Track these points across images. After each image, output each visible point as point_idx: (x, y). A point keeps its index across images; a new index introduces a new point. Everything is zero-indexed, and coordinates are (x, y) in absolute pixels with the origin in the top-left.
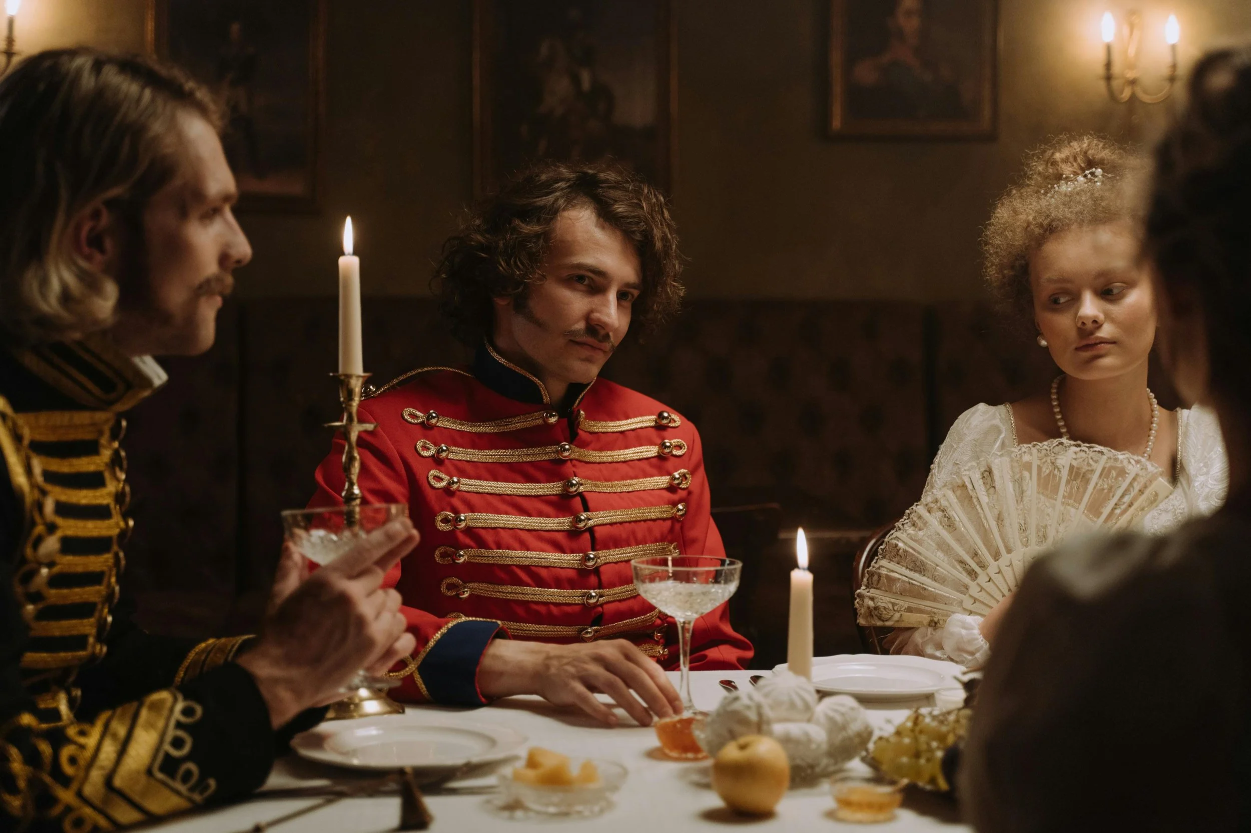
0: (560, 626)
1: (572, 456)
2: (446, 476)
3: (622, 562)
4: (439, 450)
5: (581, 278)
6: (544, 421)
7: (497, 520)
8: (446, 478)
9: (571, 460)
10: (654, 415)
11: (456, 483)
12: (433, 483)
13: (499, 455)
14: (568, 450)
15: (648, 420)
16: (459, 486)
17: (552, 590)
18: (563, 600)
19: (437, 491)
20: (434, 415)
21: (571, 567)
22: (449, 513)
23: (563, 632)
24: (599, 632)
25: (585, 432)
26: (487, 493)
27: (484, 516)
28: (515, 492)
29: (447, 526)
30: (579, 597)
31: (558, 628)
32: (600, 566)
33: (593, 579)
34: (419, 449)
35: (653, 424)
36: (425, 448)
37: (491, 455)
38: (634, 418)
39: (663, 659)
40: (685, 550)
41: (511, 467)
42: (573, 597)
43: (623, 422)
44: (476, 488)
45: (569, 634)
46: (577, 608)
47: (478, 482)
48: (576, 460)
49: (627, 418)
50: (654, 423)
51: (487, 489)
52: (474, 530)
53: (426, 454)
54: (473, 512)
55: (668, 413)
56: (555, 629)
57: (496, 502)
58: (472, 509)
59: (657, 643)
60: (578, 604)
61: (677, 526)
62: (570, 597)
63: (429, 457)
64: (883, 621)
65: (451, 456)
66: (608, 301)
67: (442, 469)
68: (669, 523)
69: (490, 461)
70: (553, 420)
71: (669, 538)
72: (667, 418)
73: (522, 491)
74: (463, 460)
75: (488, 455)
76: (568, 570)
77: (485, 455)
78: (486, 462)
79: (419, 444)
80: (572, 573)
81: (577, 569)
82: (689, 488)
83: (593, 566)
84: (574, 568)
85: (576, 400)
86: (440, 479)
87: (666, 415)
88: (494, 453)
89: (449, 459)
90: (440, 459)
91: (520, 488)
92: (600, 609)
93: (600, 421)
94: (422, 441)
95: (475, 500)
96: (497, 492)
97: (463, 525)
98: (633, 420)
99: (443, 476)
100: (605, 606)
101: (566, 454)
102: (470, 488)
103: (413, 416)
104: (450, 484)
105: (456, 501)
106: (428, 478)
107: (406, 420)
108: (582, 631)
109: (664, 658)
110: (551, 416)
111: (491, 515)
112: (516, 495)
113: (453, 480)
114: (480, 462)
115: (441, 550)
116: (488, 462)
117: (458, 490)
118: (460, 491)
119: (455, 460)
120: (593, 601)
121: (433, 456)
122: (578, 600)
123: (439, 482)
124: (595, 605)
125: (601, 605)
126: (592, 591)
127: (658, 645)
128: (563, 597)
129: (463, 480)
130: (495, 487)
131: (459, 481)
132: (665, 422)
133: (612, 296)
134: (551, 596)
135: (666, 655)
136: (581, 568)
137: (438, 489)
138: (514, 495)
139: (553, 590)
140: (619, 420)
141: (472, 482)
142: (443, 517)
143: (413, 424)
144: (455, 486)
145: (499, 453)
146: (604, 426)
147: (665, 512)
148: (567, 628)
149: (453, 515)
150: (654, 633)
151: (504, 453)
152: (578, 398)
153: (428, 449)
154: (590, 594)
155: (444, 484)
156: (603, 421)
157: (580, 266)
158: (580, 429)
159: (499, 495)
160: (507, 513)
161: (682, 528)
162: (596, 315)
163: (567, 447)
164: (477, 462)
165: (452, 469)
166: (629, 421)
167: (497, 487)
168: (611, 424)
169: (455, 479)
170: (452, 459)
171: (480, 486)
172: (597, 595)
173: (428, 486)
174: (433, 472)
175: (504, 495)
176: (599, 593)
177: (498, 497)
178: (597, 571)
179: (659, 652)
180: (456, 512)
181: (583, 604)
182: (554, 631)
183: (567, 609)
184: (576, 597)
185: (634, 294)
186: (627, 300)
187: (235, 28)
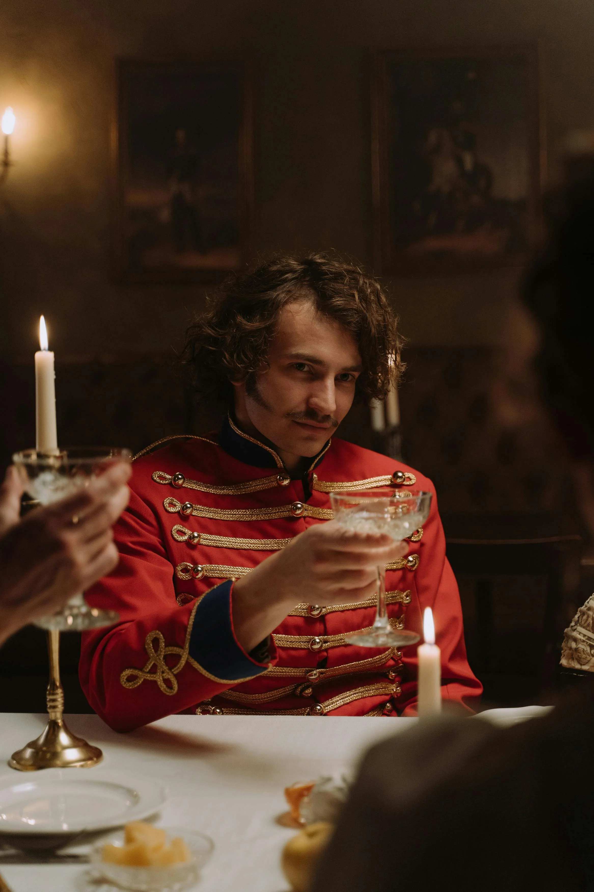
0: (288, 667)
1: (305, 514)
2: (189, 531)
3: (348, 610)
4: (183, 507)
5: (300, 366)
6: (277, 483)
7: (232, 571)
8: (188, 532)
9: (305, 517)
10: (389, 475)
11: (197, 537)
12: (176, 537)
13: (240, 514)
14: (300, 508)
15: (385, 480)
16: (199, 541)
17: (280, 635)
18: (290, 644)
19: (179, 544)
20: (180, 477)
21: (298, 615)
22: (188, 564)
23: (291, 672)
24: (325, 673)
25: (321, 492)
26: (226, 548)
27: (221, 567)
28: (252, 547)
29: (187, 575)
30: (305, 642)
31: (285, 669)
32: (326, 615)
33: (319, 627)
34: (166, 505)
35: (388, 483)
36: (172, 505)
37: (233, 514)
38: (370, 478)
39: (396, 697)
40: (419, 597)
41: (249, 524)
42: (299, 642)
43: (360, 482)
44: (215, 543)
45: (296, 675)
46: (302, 653)
47: (217, 538)
48: (310, 517)
49: (364, 477)
50: (390, 482)
51: (226, 544)
52: (212, 580)
53: (172, 510)
54: (211, 563)
55: (403, 473)
56: (284, 670)
57: (233, 555)
58: (210, 560)
59: (392, 682)
60: (304, 649)
61: (410, 576)
62: (297, 642)
63: (175, 513)
64: (581, 665)
65: (195, 513)
66: (326, 387)
67: (186, 524)
68: (400, 573)
69: (231, 519)
70: (286, 482)
71: (401, 586)
72: (400, 477)
73: (259, 546)
74: (207, 517)
75: (229, 514)
76: (296, 618)
77: (227, 514)
78: (227, 520)
79: (167, 501)
80: (300, 621)
81: (304, 617)
82: (421, 540)
83: (318, 615)
84: (302, 616)
85: (311, 464)
86: (183, 533)
87: (400, 474)
88: (235, 513)
89: (194, 516)
90: (184, 515)
91: (257, 544)
92: (325, 654)
93: (337, 482)
94: (169, 499)
95: (213, 553)
96: (235, 547)
97: (200, 575)
98: (369, 480)
99: (186, 531)
100: (330, 651)
101: (298, 512)
102: (210, 542)
103: (161, 477)
104: (193, 537)
105: (196, 554)
106: (171, 531)
107: (155, 481)
108: (308, 672)
109: (397, 695)
110: (284, 479)
111: (227, 567)
112: (252, 550)
113: (194, 535)
114: (222, 520)
115: (182, 596)
116: (228, 520)
117: (199, 544)
118: (201, 544)
119: (199, 516)
120: (316, 647)
121: (178, 512)
122: (303, 646)
123: (182, 536)
124: (320, 650)
125: (326, 650)
126: (316, 638)
127: (393, 684)
128: (290, 642)
129: (204, 535)
130: (233, 542)
131: (199, 536)
132: (399, 481)
133: (330, 382)
134: (279, 641)
135: (399, 693)
136: (307, 616)
137: (180, 542)
138: (250, 549)
139: (282, 635)
140: (356, 480)
141: (213, 537)
142: (183, 567)
143: (162, 484)
144: (196, 541)
145: (240, 513)
146: (341, 487)
147: (395, 563)
148: (294, 670)
149: (192, 566)
150: (389, 672)
151: (244, 512)
152: (313, 463)
153: (175, 506)
154: (315, 640)
155: (185, 538)
156: (340, 482)
157: (298, 356)
158: (315, 490)
159: (237, 549)
160: (242, 566)
161: (415, 577)
162: (315, 400)
163: (299, 506)
164: (219, 519)
165: (196, 526)
166: (366, 481)
167: (236, 542)
168: (349, 484)
169: (196, 534)
170: (196, 516)
171: (220, 541)
172: (321, 641)
173: (172, 538)
174: (177, 527)
175: (242, 549)
176: (324, 639)
177: (236, 551)
178: (322, 619)
179: (393, 690)
180: (195, 563)
181: (308, 649)
182: (283, 672)
183: (293, 653)
184: (302, 642)
185: (353, 374)
186: (348, 380)
187: (181, 135)
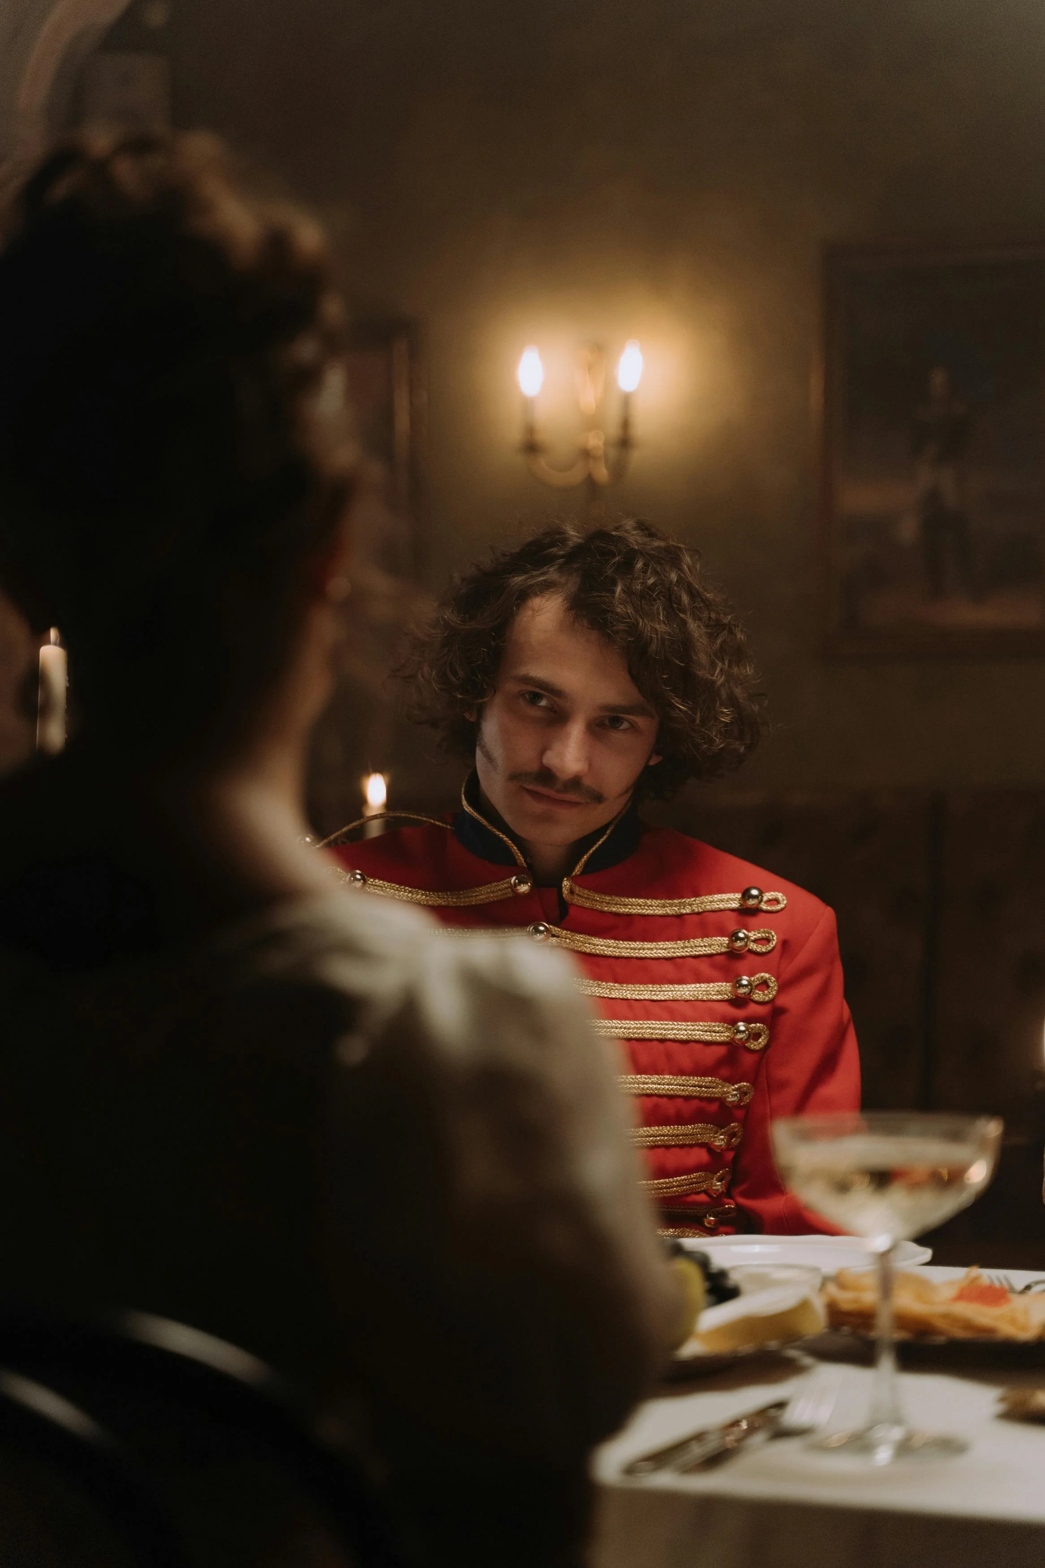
5: (535, 698)
6: (513, 890)
10: (737, 892)
14: (541, 932)
15: (727, 900)
35: (734, 906)
38: (707, 894)
49: (694, 896)
50: (740, 904)
55: (761, 890)
61: (749, 1058)
71: (724, 1072)
72: (756, 898)
82: (777, 1002)
87: (755, 893)
110: (521, 882)
140: (677, 898)
150: (705, 1216)
152: (578, 863)
157: (527, 680)
161: (766, 1063)
163: (541, 928)
185: (634, 721)
186: (621, 728)
187: (938, 379)
